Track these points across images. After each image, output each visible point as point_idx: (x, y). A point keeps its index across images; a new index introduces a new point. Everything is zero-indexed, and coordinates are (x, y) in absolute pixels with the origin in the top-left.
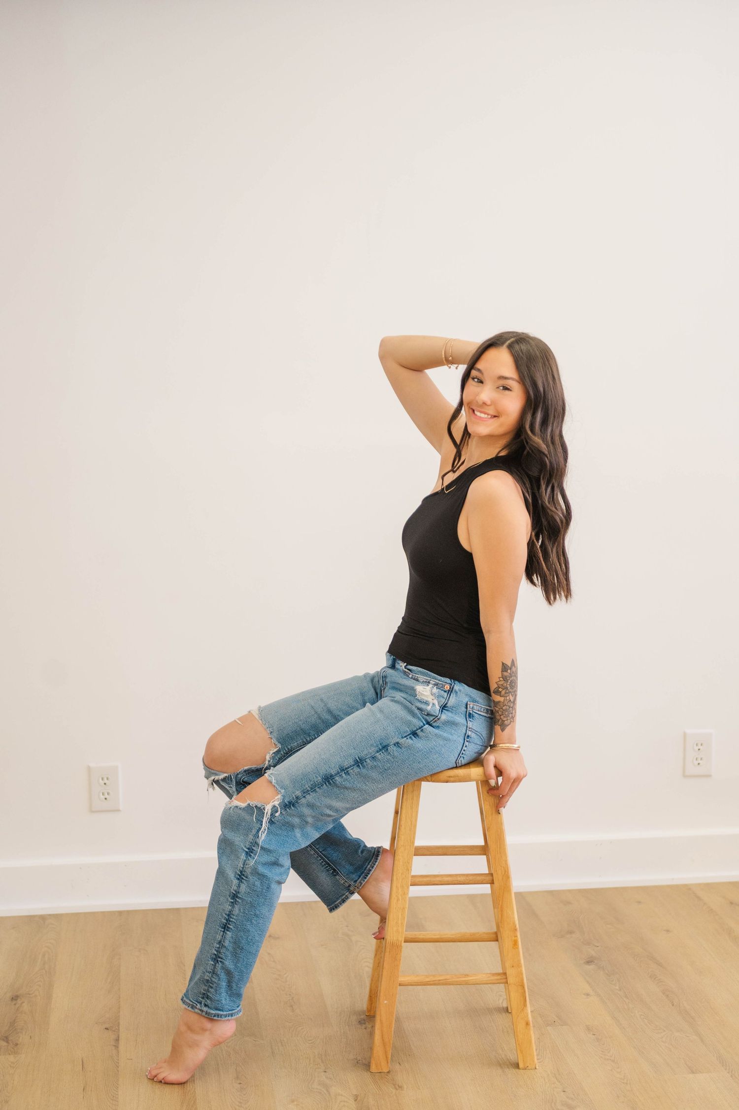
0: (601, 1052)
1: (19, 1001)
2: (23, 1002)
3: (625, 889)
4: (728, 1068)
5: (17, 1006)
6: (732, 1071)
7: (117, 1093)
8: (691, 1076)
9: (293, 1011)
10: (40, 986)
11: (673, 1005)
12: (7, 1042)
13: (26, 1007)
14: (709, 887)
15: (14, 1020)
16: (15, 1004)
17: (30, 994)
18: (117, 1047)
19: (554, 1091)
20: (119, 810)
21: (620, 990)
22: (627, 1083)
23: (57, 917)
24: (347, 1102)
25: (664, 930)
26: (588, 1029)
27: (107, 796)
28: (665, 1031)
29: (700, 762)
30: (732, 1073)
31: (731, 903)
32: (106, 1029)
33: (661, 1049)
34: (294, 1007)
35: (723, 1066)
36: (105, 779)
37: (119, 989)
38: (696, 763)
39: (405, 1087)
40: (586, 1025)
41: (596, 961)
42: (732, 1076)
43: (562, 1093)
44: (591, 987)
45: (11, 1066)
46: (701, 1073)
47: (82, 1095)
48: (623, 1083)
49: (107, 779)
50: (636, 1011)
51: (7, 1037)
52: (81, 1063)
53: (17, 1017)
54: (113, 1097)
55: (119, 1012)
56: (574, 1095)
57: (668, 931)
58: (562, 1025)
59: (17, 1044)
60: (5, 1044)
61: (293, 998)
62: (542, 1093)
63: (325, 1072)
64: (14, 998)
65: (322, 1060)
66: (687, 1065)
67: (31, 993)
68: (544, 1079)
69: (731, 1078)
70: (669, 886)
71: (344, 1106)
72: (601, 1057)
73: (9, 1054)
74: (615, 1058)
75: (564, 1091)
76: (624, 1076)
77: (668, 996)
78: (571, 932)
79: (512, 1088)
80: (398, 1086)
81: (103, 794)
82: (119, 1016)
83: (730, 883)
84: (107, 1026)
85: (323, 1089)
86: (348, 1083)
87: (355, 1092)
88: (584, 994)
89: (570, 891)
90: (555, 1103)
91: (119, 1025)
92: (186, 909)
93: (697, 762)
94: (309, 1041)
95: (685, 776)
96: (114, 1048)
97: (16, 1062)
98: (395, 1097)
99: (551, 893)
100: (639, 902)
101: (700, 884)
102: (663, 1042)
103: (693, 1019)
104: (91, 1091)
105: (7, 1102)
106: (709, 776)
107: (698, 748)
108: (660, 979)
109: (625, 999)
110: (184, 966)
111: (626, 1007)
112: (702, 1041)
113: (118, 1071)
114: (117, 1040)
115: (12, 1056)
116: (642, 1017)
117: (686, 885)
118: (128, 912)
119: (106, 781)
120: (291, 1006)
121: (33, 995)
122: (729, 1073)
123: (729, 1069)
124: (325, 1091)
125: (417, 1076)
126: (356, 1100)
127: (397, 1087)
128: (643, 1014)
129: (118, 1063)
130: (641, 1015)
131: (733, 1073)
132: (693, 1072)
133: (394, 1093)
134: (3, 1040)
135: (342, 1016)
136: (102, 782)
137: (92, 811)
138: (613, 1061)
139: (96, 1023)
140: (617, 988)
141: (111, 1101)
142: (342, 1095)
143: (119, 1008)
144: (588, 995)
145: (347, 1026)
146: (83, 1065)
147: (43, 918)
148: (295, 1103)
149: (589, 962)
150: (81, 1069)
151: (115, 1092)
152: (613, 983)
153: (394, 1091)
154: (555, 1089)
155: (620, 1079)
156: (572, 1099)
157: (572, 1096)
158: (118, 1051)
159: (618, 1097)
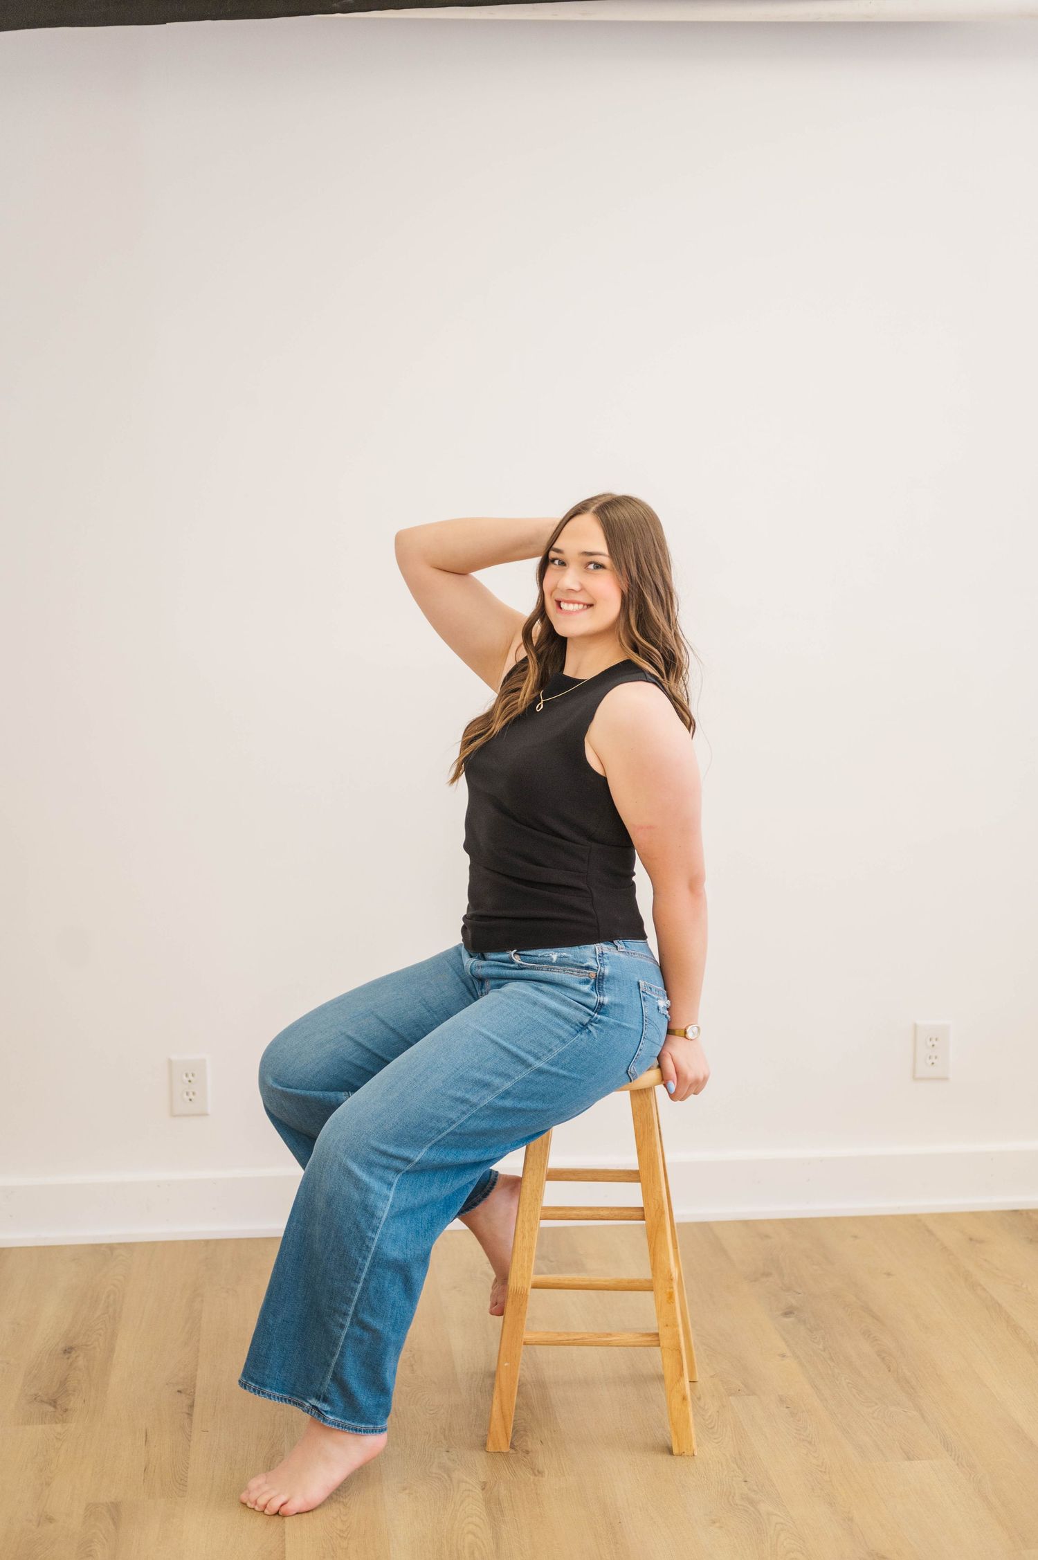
0: (795, 1431)
1: (74, 1355)
2: (78, 1356)
3: (838, 1220)
4: (953, 1453)
5: (71, 1360)
6: (959, 1457)
7: (186, 1475)
8: (907, 1463)
9: (413, 1371)
10: (100, 1335)
11: (889, 1371)
12: (55, 1407)
13: (81, 1362)
14: (944, 1218)
15: (66, 1379)
16: (68, 1358)
17: (87, 1346)
18: (190, 1415)
19: (732, 1480)
20: (206, 1114)
21: (824, 1350)
22: (825, 1472)
23: (129, 1246)
24: (472, 1491)
25: (885, 1274)
26: (782, 1400)
27: (192, 1097)
28: (876, 1404)
29: (935, 1061)
30: (958, 1460)
31: (971, 1239)
32: (178, 1391)
33: (871, 1428)
34: (414, 1366)
35: (948, 1451)
36: (190, 1075)
37: (198, 1341)
38: (930, 1062)
39: (546, 1473)
40: (779, 1396)
41: (796, 1313)
42: (958, 1464)
43: (744, 1483)
44: (788, 1346)
45: (57, 1438)
46: (920, 1460)
47: (142, 1478)
48: (821, 1471)
49: (193, 1075)
50: (843, 1379)
51: (55, 1401)
52: (144, 1435)
53: (69, 1375)
54: (181, 1480)
55: (197, 1370)
56: (757, 1486)
57: (889, 1274)
58: (749, 1395)
59: (66, 1410)
60: (52, 1409)
61: (414, 1355)
62: (718, 1482)
63: (448, 1451)
64: (68, 1351)
65: (444, 1436)
66: (902, 1449)
67: (89, 1343)
68: (722, 1464)
69: (956, 1467)
70: (893, 1216)
71: (468, 1496)
72: (796, 1438)
73: (56, 1423)
74: (812, 1438)
75: (745, 1481)
76: (822, 1463)
77: (883, 1358)
78: (767, 1275)
79: (680, 1476)
80: (538, 1471)
81: (187, 1094)
82: (196, 1376)
83: (971, 1213)
84: (180, 1388)
85: (443, 1474)
86: (475, 1466)
87: (483, 1478)
88: (779, 1355)
89: (768, 1221)
90: (733, 1497)
91: (194, 1386)
94: (431, 1410)
95: (915, 1078)
96: (186, 1416)
97: (64, 1433)
98: (533, 1485)
99: (746, 1223)
100: (856, 1237)
101: (932, 1215)
102: (874, 1418)
103: (913, 1389)
104: (154, 1472)
105: (48, 1484)
106: (946, 1079)
107: (931, 1043)
108: (875, 1337)
109: (829, 1362)
111: (830, 1372)
112: (923, 1417)
113: (189, 1446)
114: (192, 1406)
115: (59, 1425)
116: (850, 1385)
117: (915, 1216)
118: (217, 1242)
119: (191, 1078)
120: (412, 1366)
121: (92, 1346)
122: (954, 1460)
123: (955, 1455)
124: (446, 1477)
125: (562, 1459)
126: (483, 1489)
127: (537, 1473)
128: (850, 1382)
129: (190, 1436)
130: (849, 1383)
131: (960, 1459)
132: (909, 1459)
133: (532, 1480)
134: (50, 1404)
135: (474, 1379)
136: (186, 1079)
137: (173, 1116)
138: (810, 1443)
139: (167, 1384)
140: (821, 1347)
141: (178, 1485)
142: (466, 1482)
143: (197, 1365)
144: (783, 1356)
145: (479, 1393)
146: (146, 1438)
147: (111, 1247)
148: (407, 1491)
149: (787, 1314)
150: (144, 1443)
151: (184, 1473)
152: (816, 1341)
153: (532, 1477)
154: (734, 1478)
155: (817, 1466)
156: (755, 1491)
157: (755, 1488)
158: (191, 1420)
159: (813, 1489)
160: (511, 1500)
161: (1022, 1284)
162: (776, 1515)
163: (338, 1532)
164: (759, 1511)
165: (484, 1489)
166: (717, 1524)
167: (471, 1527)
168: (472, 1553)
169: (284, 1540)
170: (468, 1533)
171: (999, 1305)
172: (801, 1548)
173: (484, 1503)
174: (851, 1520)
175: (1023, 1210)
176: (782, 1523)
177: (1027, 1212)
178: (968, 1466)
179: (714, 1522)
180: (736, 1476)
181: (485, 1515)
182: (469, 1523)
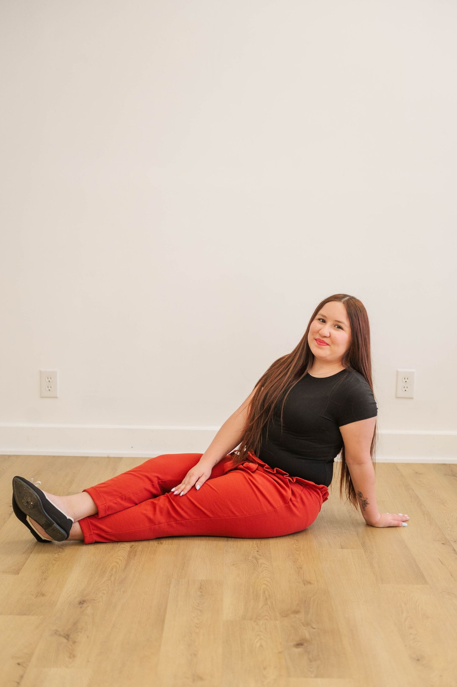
4: (365, 547)
14: (408, 465)
20: (57, 397)
23: (17, 456)
27: (50, 388)
31: (416, 473)
32: (10, 506)
33: (330, 537)
35: (363, 547)
36: (49, 378)
42: (365, 552)
46: (347, 548)
48: (297, 550)
49: (51, 378)
62: (244, 551)
66: (341, 545)
69: (364, 552)
71: (123, 549)
75: (258, 551)
76: (299, 547)
77: (350, 513)
81: (48, 387)
83: (422, 464)
92: (92, 457)
93: (405, 389)
95: (397, 398)
101: (402, 463)
102: (333, 533)
106: (412, 398)
107: (405, 381)
110: (74, 481)
112: (358, 534)
113: (4, 525)
117: (394, 463)
118: (59, 457)
119: (50, 380)
122: (364, 550)
128: (329, 520)
131: (367, 550)
132: (342, 548)
136: (47, 380)
137: (42, 397)
147: (9, 456)
153: (156, 544)
154: (253, 550)
155: (296, 548)
156: (260, 555)
157: (261, 554)
158: (10, 516)
159: (289, 556)
160: (142, 552)
161: (433, 489)
162: (266, 564)
163: (54, 558)
164: (258, 563)
165: (131, 547)
166: (235, 566)
167: (117, 560)
168: (112, 569)
169: (27, 560)
170: (114, 562)
171: (417, 496)
172: (271, 576)
173: (128, 552)
174: (301, 568)
175: (448, 464)
176: (266, 567)
177: (450, 465)
178: (370, 553)
179: (234, 565)
180: (254, 549)
181: (126, 556)
182: (117, 559)
